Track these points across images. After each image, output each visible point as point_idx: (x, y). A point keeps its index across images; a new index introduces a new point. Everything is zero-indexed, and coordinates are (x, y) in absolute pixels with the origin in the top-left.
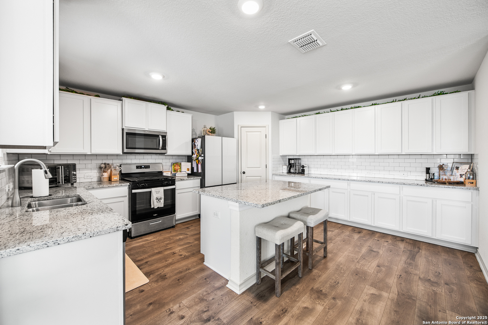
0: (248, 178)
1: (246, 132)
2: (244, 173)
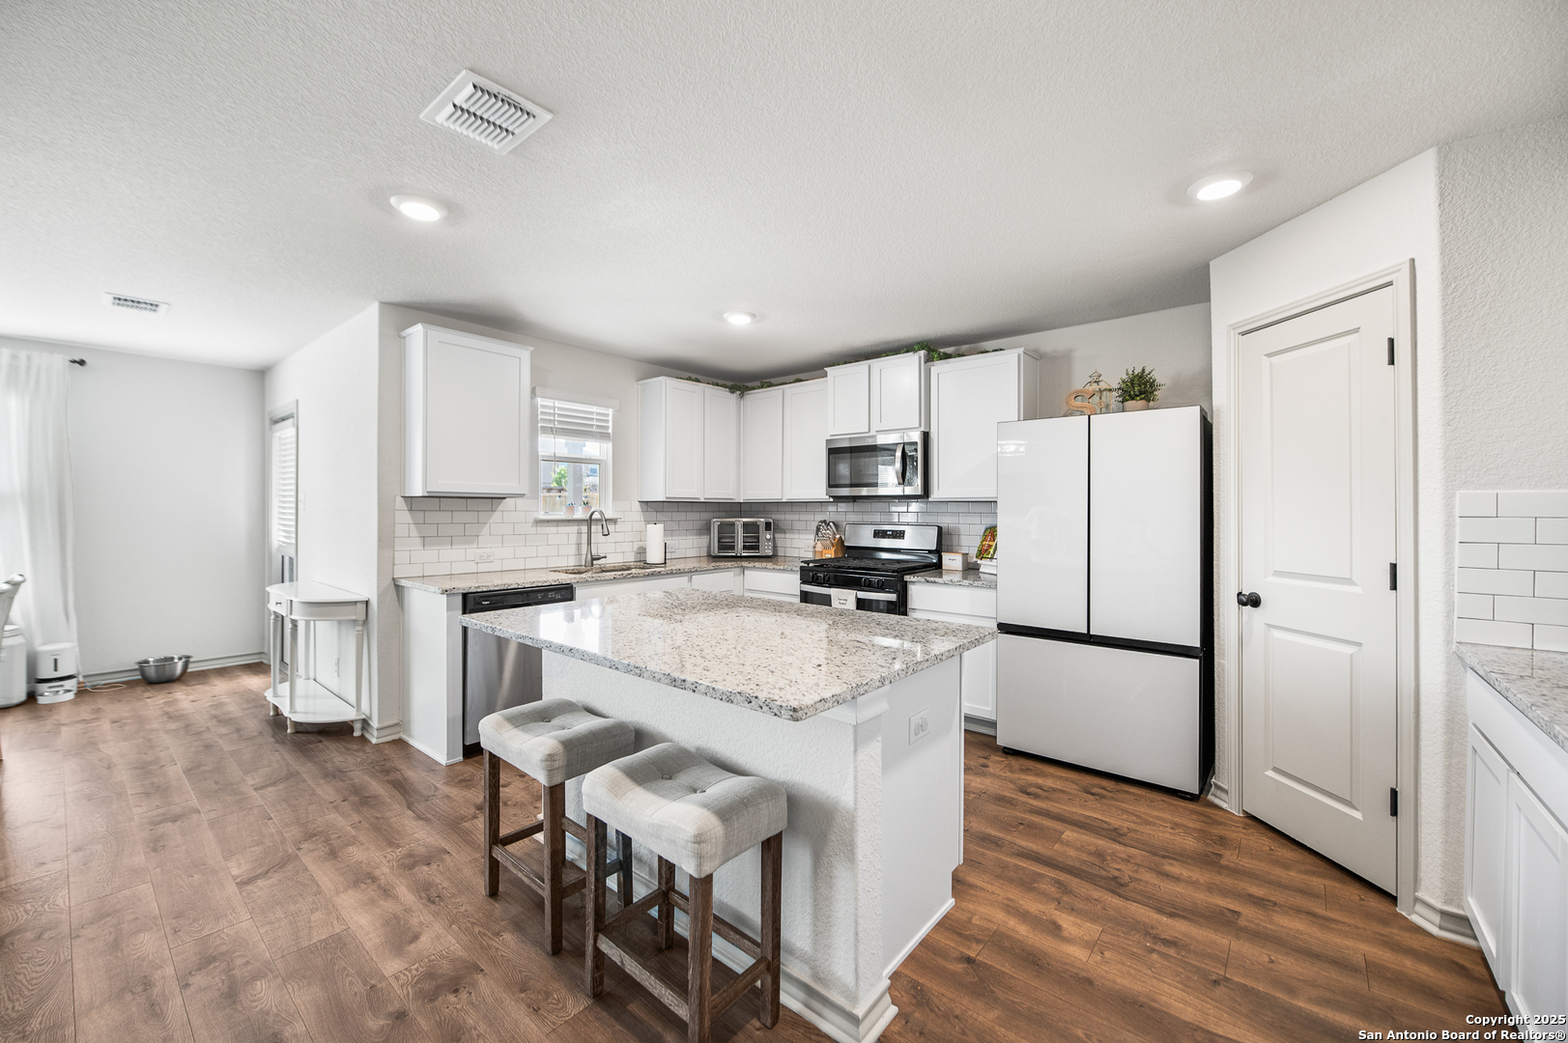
0: (1277, 634)
1: (1270, 355)
2: (1254, 601)
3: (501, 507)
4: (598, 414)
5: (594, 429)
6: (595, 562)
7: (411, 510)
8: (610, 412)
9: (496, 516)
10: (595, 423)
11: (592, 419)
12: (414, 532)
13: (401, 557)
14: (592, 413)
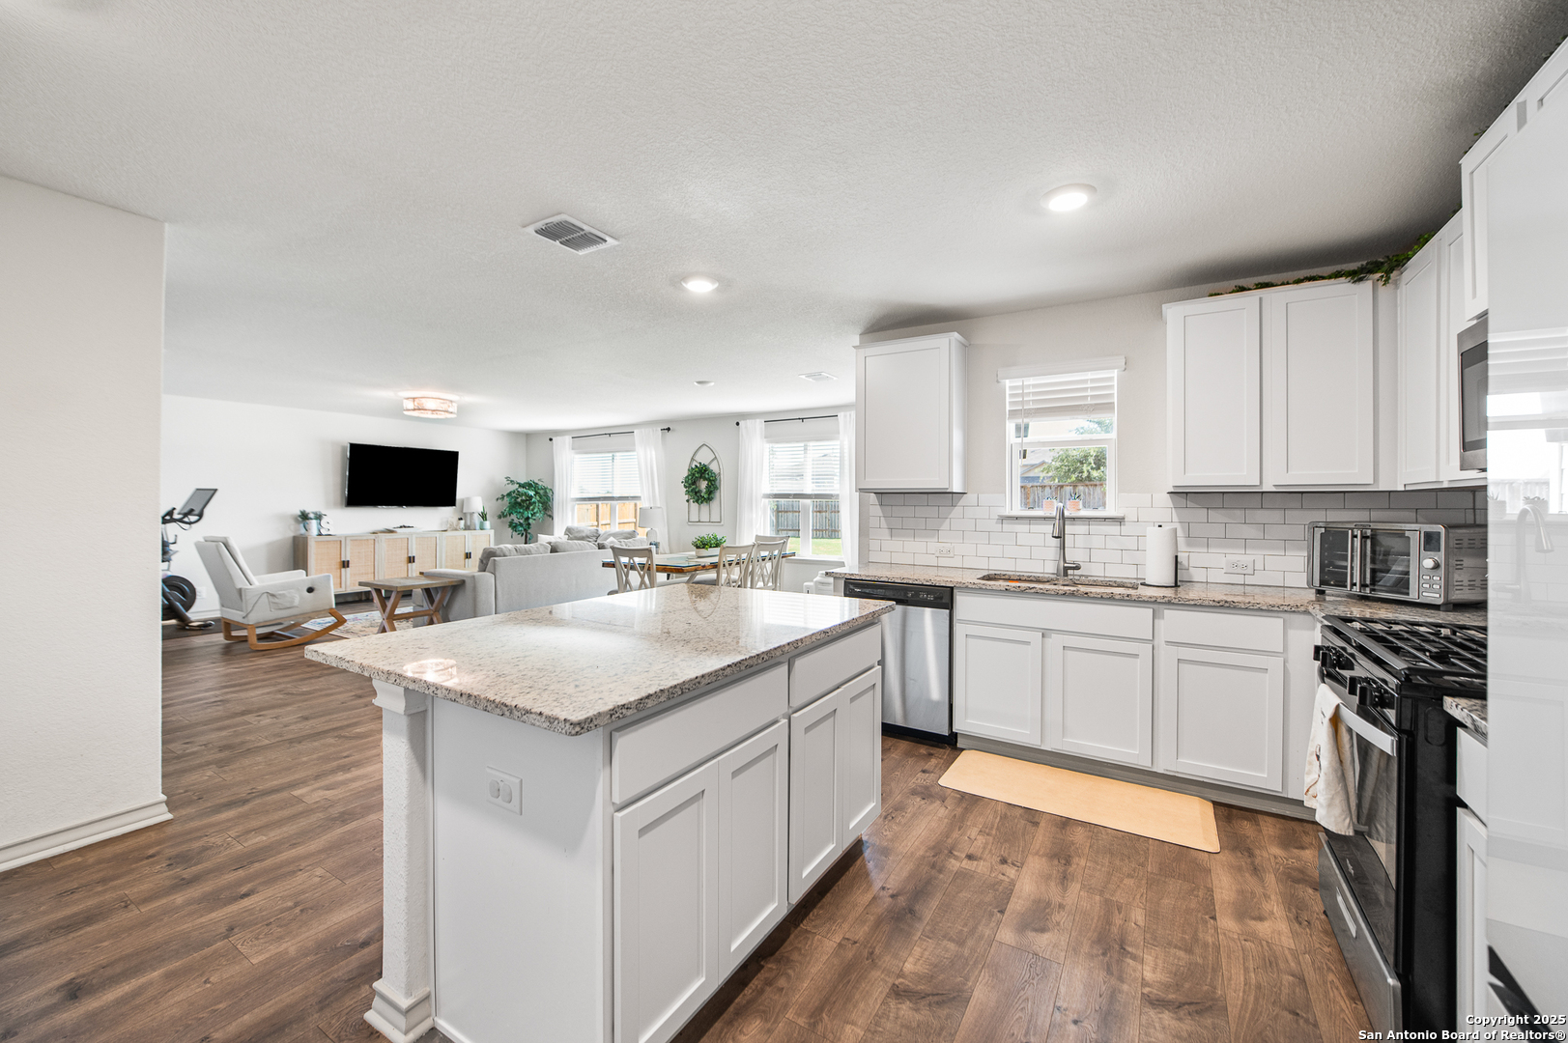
3: (961, 503)
4: (1092, 381)
5: (1089, 401)
6: (1070, 572)
7: (881, 505)
8: (1115, 374)
9: (957, 511)
10: (1089, 393)
11: (1086, 389)
12: (884, 524)
13: (874, 545)
14: (1085, 381)
